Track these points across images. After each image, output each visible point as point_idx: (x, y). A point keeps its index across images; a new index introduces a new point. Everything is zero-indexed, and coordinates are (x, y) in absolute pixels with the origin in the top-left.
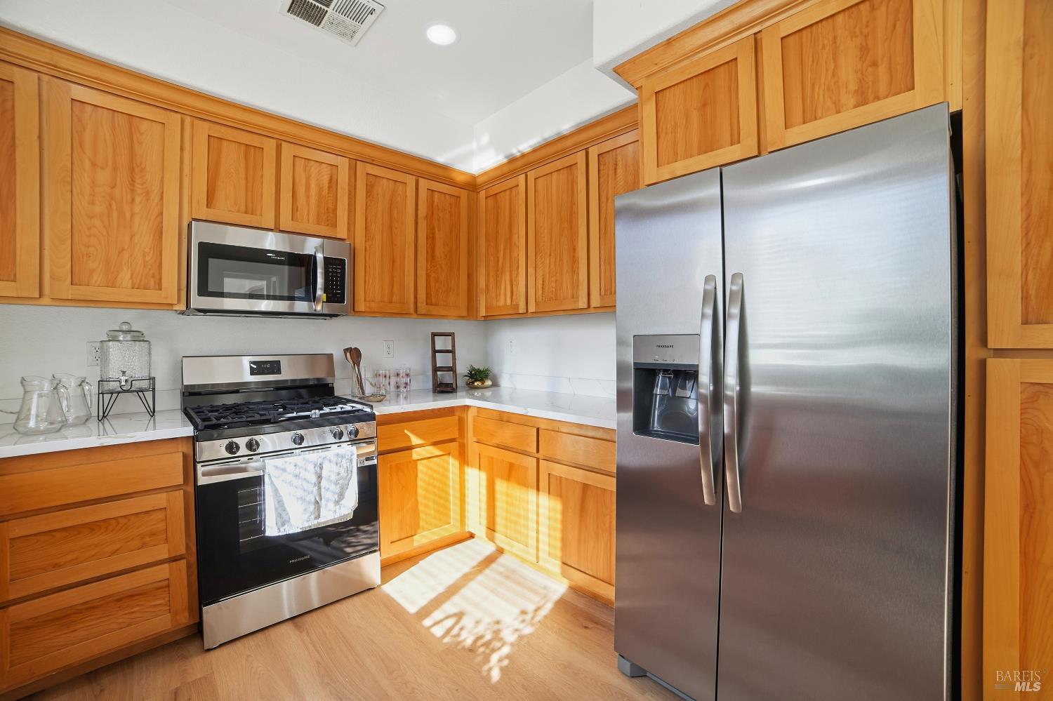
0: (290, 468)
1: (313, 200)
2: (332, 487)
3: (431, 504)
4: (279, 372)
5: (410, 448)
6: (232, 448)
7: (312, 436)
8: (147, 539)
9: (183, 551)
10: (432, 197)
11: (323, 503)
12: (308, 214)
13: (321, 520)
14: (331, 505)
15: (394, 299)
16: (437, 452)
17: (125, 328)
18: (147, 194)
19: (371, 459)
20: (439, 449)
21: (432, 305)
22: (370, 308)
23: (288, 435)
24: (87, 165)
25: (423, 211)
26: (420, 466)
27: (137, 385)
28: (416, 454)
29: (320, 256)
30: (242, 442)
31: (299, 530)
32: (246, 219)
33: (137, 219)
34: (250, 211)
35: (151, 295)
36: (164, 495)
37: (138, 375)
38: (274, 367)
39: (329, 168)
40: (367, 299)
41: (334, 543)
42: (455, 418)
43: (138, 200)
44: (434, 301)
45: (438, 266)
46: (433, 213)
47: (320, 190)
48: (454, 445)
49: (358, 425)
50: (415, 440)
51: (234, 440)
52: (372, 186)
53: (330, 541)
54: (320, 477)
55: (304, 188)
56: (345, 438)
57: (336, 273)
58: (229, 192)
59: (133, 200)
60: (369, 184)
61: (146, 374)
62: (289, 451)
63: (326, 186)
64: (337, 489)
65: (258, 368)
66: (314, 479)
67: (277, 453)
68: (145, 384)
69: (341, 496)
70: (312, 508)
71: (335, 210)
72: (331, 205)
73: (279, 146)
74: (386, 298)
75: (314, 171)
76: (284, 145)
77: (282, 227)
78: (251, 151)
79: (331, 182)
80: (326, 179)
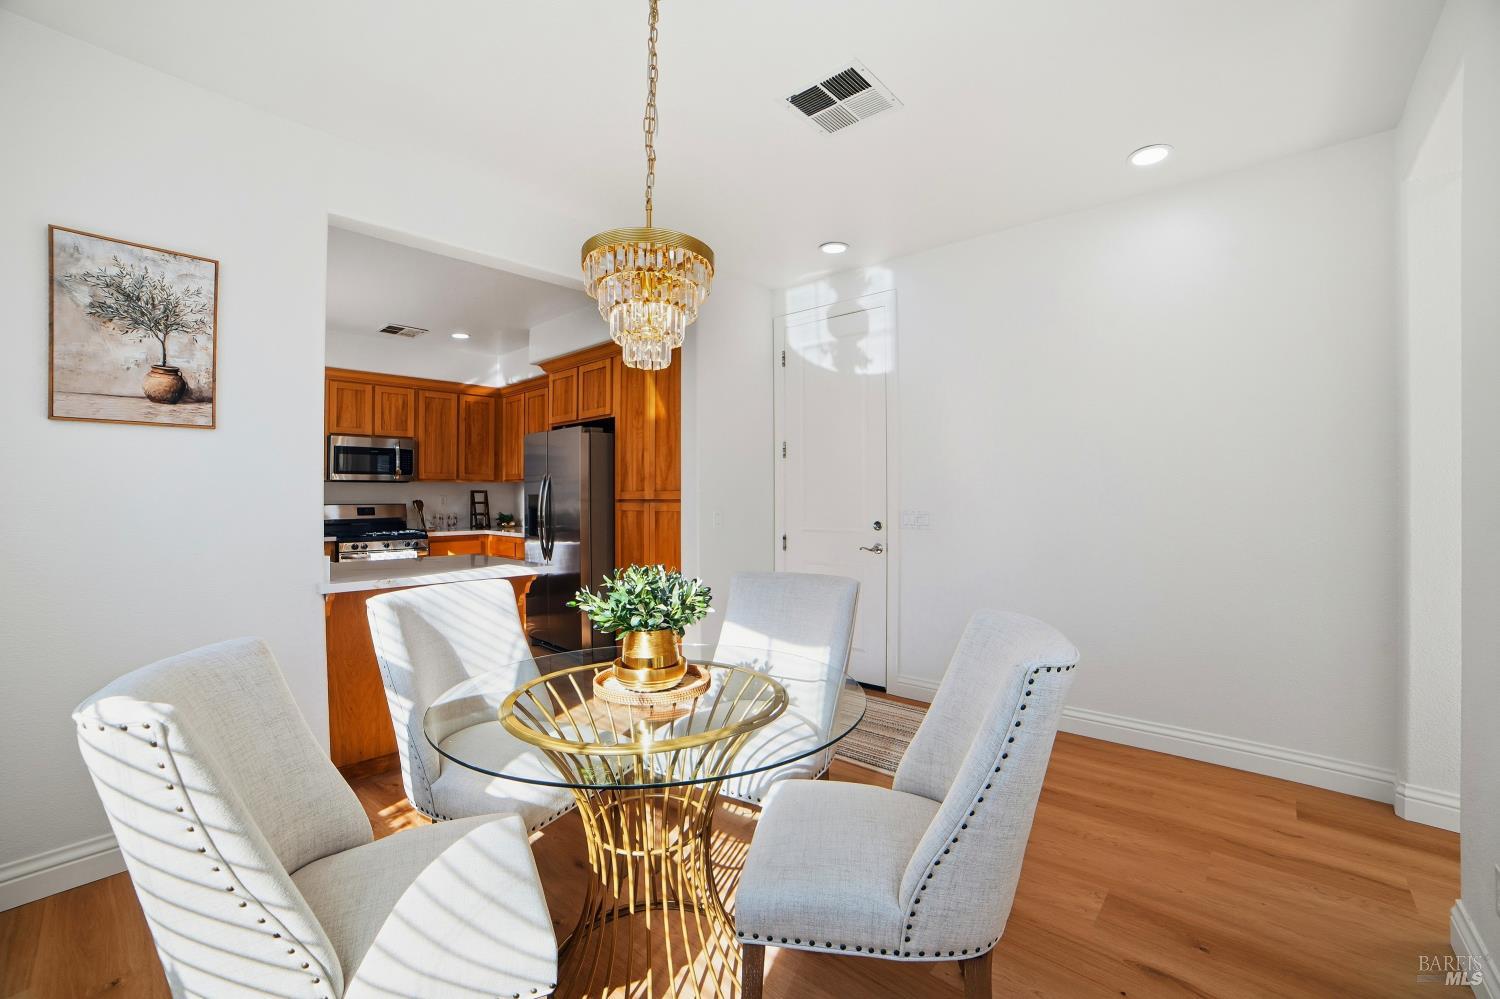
1: (394, 416)
4: (374, 514)
6: (355, 547)
10: (470, 407)
12: (390, 425)
15: (443, 471)
21: (469, 472)
22: (428, 477)
23: (380, 543)
25: (462, 417)
29: (397, 449)
30: (360, 544)
32: (357, 432)
38: (371, 511)
39: (403, 397)
40: (427, 472)
42: (481, 541)
44: (470, 470)
46: (469, 417)
47: (397, 409)
49: (418, 541)
51: (357, 543)
52: (429, 404)
55: (388, 410)
56: (410, 546)
57: (408, 457)
58: (348, 416)
60: (427, 404)
62: (382, 551)
63: (401, 407)
65: (361, 511)
71: (406, 421)
72: (404, 418)
73: (373, 388)
74: (439, 471)
75: (393, 400)
76: (377, 388)
77: (376, 433)
78: (358, 393)
79: (403, 405)
80: (400, 404)
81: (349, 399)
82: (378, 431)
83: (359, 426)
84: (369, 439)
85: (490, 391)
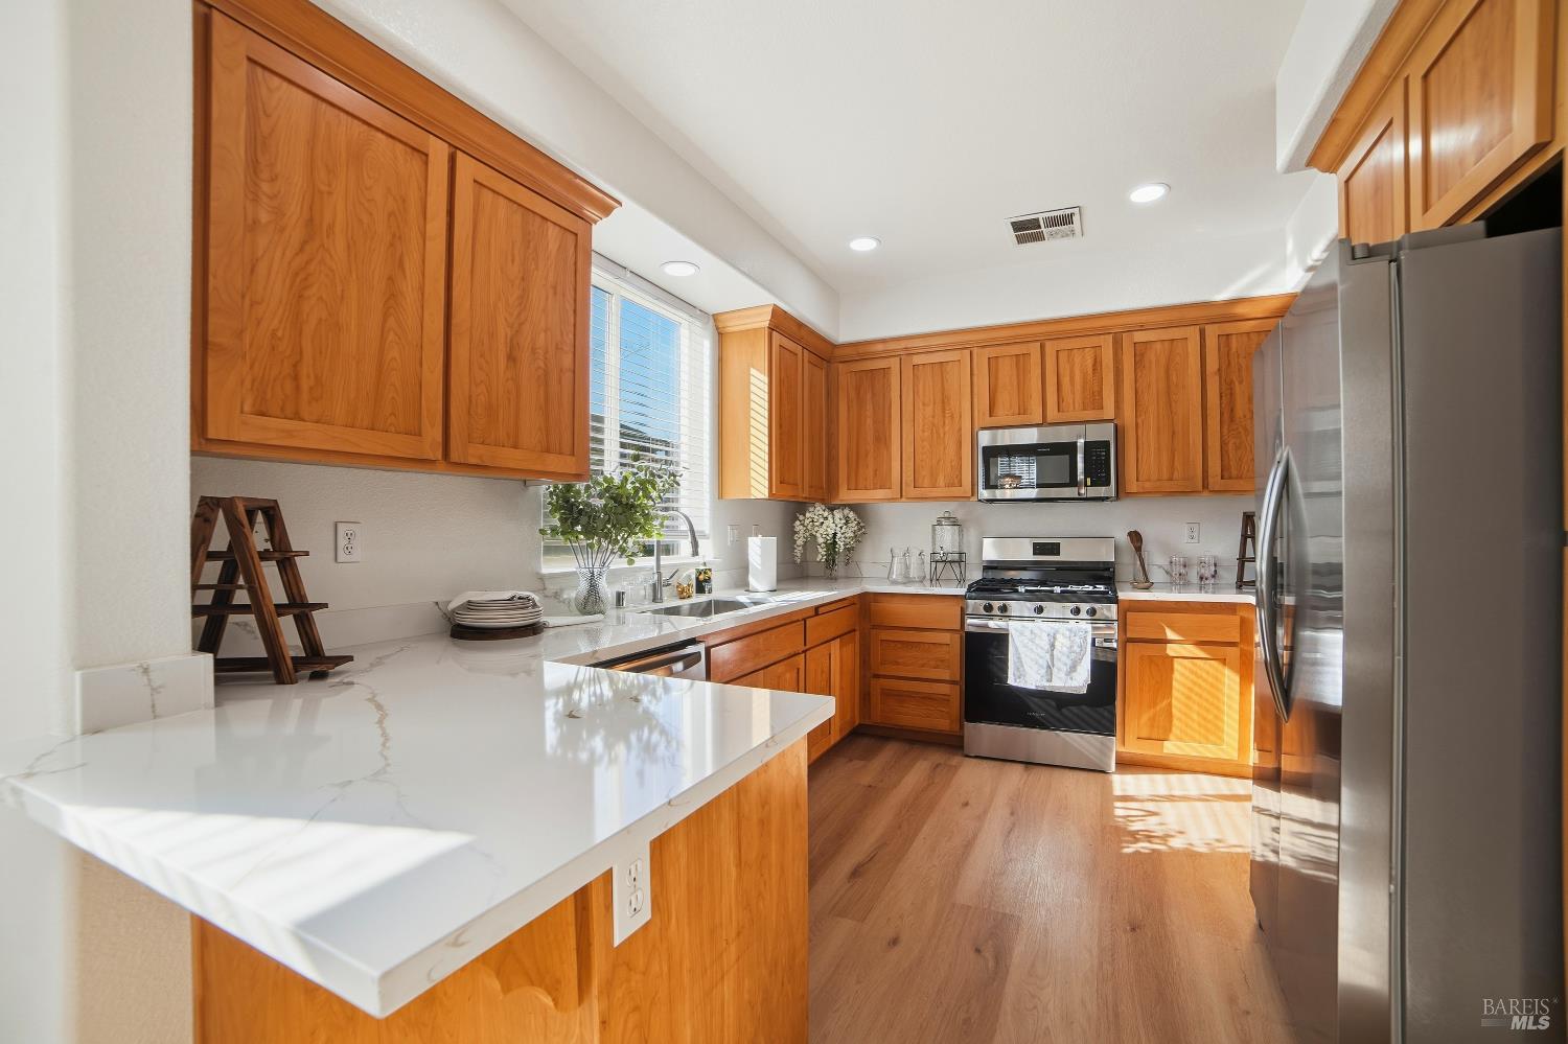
1: (1078, 387)
2: (1064, 659)
3: (1195, 716)
4: (1057, 554)
5: (1167, 642)
6: (989, 608)
7: (1052, 609)
8: (939, 663)
9: (958, 679)
10: (1228, 345)
11: (1055, 670)
12: (1074, 402)
13: (1053, 684)
14: (1063, 675)
15: (1176, 475)
16: (1203, 655)
17: (947, 515)
18: (952, 417)
19: (1110, 641)
20: (1205, 651)
21: (1230, 478)
22: (1143, 488)
23: (1032, 605)
24: (921, 406)
25: (1212, 364)
26: (1177, 665)
27: (949, 557)
28: (1171, 650)
29: (1081, 442)
30: (996, 604)
31: (1034, 688)
32: (1018, 420)
33: (947, 436)
34: (1022, 411)
35: (956, 491)
36: (948, 635)
37: (949, 550)
38: (1054, 549)
39: (1093, 350)
40: (1140, 479)
41: (1064, 710)
42: (1236, 619)
43: (947, 422)
44: (1234, 473)
45: (1240, 429)
46: (1229, 363)
47: (1084, 375)
48: (1233, 652)
49: (1097, 606)
50: (1170, 635)
51: (991, 602)
52: (1142, 355)
53: (1063, 707)
54: (1053, 646)
55: (1068, 378)
56: (1083, 615)
57: (1101, 456)
58: (1005, 399)
59: (944, 423)
60: (1138, 353)
61: (957, 550)
62: (1031, 619)
63: (1090, 371)
64: (1069, 662)
65: (1039, 549)
66: (1047, 647)
67: (1021, 618)
68: (956, 557)
69: (1073, 668)
70: (1043, 671)
71: (1100, 392)
72: (1096, 389)
73: (1042, 347)
74: (1165, 476)
75: (1077, 360)
76: (1048, 345)
77: (1049, 420)
78: (1020, 360)
79: (1094, 365)
80: (1090, 362)
81: (1006, 371)
82: (1052, 415)
83: (1023, 411)
84: (1035, 430)
85: (1276, 304)
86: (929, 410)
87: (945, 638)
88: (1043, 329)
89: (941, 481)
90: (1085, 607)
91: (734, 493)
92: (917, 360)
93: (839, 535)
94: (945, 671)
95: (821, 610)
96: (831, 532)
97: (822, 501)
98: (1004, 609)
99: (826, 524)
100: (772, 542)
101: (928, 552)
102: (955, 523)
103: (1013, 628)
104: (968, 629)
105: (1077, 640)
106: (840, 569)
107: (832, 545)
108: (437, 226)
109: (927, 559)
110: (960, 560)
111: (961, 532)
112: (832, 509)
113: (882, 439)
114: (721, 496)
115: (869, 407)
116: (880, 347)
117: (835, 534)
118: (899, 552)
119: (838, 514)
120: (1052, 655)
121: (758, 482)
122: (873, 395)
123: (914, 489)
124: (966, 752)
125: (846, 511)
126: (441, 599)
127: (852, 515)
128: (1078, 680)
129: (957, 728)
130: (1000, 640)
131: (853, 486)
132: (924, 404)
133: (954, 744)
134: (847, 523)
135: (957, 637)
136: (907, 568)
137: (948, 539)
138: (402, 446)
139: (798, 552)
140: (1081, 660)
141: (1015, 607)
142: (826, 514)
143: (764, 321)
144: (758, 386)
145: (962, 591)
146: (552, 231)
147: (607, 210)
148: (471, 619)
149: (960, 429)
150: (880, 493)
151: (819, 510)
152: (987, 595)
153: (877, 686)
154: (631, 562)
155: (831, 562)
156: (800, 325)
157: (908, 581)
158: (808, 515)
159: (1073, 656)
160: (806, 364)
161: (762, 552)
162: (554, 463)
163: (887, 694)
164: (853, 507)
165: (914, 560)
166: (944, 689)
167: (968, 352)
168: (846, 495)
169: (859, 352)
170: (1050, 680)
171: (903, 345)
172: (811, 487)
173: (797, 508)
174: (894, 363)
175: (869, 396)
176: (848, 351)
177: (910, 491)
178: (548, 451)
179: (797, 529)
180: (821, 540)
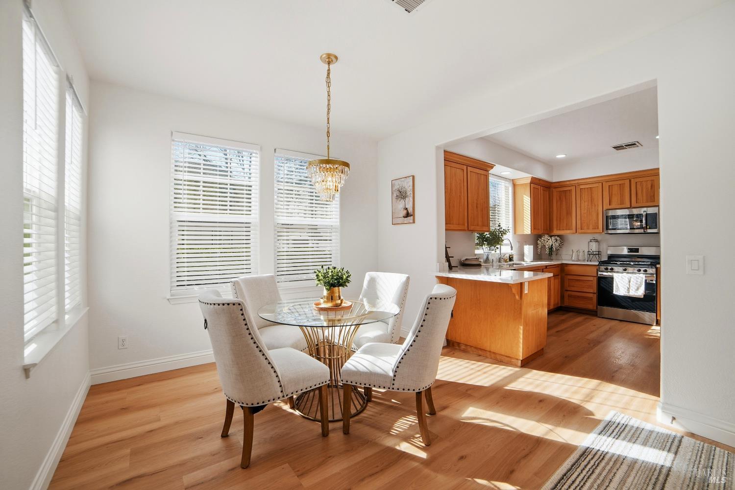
0: (620, 278)
2: (634, 287)
4: (638, 252)
6: (606, 269)
7: (630, 269)
8: (589, 287)
9: (596, 292)
11: (630, 290)
12: (643, 199)
14: (634, 291)
17: (593, 239)
18: (595, 206)
19: (652, 281)
23: (622, 268)
27: (595, 253)
29: (644, 214)
30: (610, 268)
31: (623, 295)
32: (620, 207)
33: (593, 212)
34: (622, 204)
35: (596, 231)
36: (592, 278)
37: (595, 250)
38: (637, 250)
39: (650, 181)
43: (593, 207)
47: (647, 190)
49: (647, 269)
51: (607, 267)
53: (635, 302)
54: (630, 282)
55: (641, 191)
56: (642, 272)
58: (615, 199)
61: (597, 250)
62: (622, 273)
63: (650, 188)
64: (636, 288)
65: (630, 250)
66: (627, 282)
67: (618, 272)
68: (597, 253)
69: (638, 289)
70: (626, 290)
71: (654, 196)
72: (652, 195)
73: (630, 181)
75: (644, 185)
76: (632, 180)
77: (633, 206)
78: (621, 186)
79: (652, 186)
80: (649, 186)
81: (616, 190)
82: (634, 204)
84: (627, 209)
86: (586, 203)
87: (591, 279)
88: (630, 175)
89: (591, 227)
90: (642, 269)
91: (519, 232)
92: (582, 187)
93: (554, 245)
94: (592, 289)
95: (548, 267)
96: (551, 244)
97: (548, 234)
98: (612, 269)
99: (549, 242)
100: (532, 247)
101: (586, 251)
102: (596, 241)
103: (615, 275)
104: (599, 276)
105: (639, 281)
106: (554, 256)
107: (551, 248)
108: (465, 184)
109: (586, 253)
110: (599, 253)
111: (599, 245)
112: (551, 236)
113: (569, 213)
114: (515, 233)
115: (564, 203)
116: (568, 183)
117: (552, 245)
118: (575, 251)
119: (553, 238)
120: (629, 285)
121: (527, 229)
122: (566, 198)
123: (581, 229)
124: (598, 316)
125: (556, 237)
126: (459, 259)
127: (558, 238)
128: (640, 292)
129: (595, 308)
130: (610, 280)
131: (558, 228)
132: (584, 202)
133: (594, 313)
134: (556, 241)
135: (595, 278)
136: (578, 256)
137: (594, 247)
138: (461, 227)
139: (539, 250)
140: (641, 287)
141: (616, 269)
142: (549, 238)
143: (529, 181)
144: (526, 201)
145: (597, 263)
146: (482, 176)
147: (492, 168)
148: (467, 262)
149: (598, 210)
150: (568, 231)
151: (546, 236)
152: (605, 265)
153: (566, 294)
154: (496, 252)
155: (551, 253)
156: (540, 180)
157: (579, 260)
158: (542, 238)
159: (637, 286)
160: (542, 191)
161: (528, 250)
162: (478, 228)
163: (570, 296)
164: (558, 236)
165: (581, 254)
166: (591, 295)
167: (601, 184)
168: (556, 232)
169: (560, 185)
170: (629, 293)
171: (577, 182)
172: (544, 230)
173: (538, 237)
174: (573, 188)
175: (564, 200)
176: (555, 184)
177: (579, 230)
178: (483, 226)
179: (539, 243)
180: (547, 247)
